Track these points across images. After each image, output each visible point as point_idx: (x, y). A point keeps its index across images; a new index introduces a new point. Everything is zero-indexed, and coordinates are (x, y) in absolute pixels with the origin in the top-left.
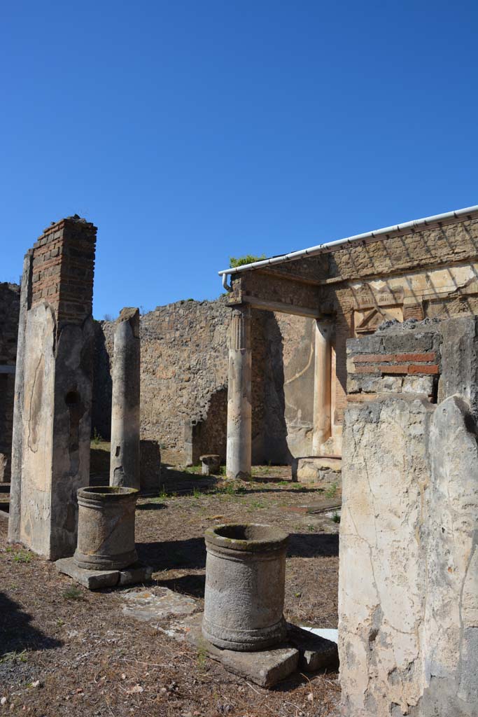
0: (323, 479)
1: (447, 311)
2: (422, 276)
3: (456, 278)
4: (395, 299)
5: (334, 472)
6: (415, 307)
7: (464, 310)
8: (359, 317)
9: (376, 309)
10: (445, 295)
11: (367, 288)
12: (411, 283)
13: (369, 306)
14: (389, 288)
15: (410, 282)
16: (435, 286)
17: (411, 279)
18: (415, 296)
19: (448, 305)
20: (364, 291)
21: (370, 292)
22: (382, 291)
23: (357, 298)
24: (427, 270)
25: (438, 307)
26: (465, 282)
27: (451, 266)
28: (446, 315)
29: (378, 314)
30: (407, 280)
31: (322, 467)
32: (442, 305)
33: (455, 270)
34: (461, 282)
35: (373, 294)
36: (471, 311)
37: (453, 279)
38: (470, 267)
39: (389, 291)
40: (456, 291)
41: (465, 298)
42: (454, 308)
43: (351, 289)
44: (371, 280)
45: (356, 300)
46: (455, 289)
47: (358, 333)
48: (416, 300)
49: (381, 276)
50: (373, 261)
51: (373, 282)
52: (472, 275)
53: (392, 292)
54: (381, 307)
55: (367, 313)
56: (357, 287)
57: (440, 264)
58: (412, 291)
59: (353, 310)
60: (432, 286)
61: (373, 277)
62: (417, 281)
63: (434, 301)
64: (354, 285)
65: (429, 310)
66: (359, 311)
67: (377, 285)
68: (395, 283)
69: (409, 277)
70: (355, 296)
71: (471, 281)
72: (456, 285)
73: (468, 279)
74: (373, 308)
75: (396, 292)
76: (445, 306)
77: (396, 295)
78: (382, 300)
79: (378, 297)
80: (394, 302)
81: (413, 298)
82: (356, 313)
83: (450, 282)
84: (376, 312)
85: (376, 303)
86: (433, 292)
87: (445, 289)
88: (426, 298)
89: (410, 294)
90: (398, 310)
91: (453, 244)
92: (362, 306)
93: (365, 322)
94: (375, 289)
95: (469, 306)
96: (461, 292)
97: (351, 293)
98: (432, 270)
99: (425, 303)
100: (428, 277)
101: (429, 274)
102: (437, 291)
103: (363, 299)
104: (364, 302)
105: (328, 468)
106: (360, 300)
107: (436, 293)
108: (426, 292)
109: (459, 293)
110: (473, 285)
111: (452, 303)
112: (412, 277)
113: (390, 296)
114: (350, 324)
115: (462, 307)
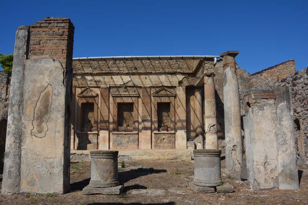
1: (119, 91)
2: (109, 77)
3: (123, 79)
4: (97, 84)
5: (78, 155)
6: (105, 88)
7: (125, 92)
8: (79, 91)
9: (87, 87)
10: (119, 85)
11: (84, 78)
12: (105, 79)
13: (85, 86)
14: (94, 80)
15: (104, 79)
16: (115, 81)
17: (104, 78)
18: (106, 84)
19: (119, 89)
20: (82, 79)
21: (85, 80)
22: (91, 81)
23: (79, 82)
24: (112, 75)
25: (115, 89)
26: (127, 82)
27: (122, 75)
28: (119, 93)
29: (88, 89)
30: (103, 78)
31: (72, 153)
32: (117, 89)
33: (123, 77)
34: (125, 81)
35: (86, 81)
36: (129, 92)
37: (122, 80)
38: (129, 76)
39: (94, 81)
40: (124, 84)
41: (126, 87)
42: (122, 90)
43: (76, 78)
44: (86, 75)
45: (78, 83)
46: (123, 83)
47: (78, 97)
48: (107, 86)
49: (91, 74)
50: (84, 68)
51: (87, 76)
52: (130, 79)
53: (95, 81)
54: (90, 87)
55: (83, 89)
56: (79, 77)
57: (117, 73)
58: (105, 82)
59: (76, 87)
60: (114, 82)
61: (87, 74)
62: (107, 78)
63: (113, 87)
64: (78, 76)
65: (111, 90)
66: (78, 87)
67: (89, 78)
68: (97, 78)
69: (104, 76)
70: (77, 81)
71: (129, 81)
72: (123, 82)
73: (128, 81)
74: (86, 87)
75: (97, 82)
76: (118, 90)
77: (97, 83)
78: (90, 84)
79: (89, 83)
80: (96, 86)
81: (105, 85)
82: (77, 88)
83: (121, 81)
84: (87, 89)
85: (88, 85)
86: (114, 84)
87: (119, 83)
88: (111, 86)
89: (104, 83)
90: (98, 89)
91: (119, 67)
92: (81, 86)
93: (82, 93)
94: (88, 79)
95: (128, 90)
96: (125, 85)
97: (75, 79)
98: (114, 75)
99: (110, 88)
100: (112, 78)
101: (112, 76)
102: (116, 83)
103: (81, 83)
104: (82, 84)
105: (75, 154)
106: (80, 83)
107: (115, 84)
108: (111, 83)
109: (124, 85)
110: (130, 83)
111: (121, 89)
112: (105, 77)
113: (95, 83)
114: (74, 93)
115: (125, 90)
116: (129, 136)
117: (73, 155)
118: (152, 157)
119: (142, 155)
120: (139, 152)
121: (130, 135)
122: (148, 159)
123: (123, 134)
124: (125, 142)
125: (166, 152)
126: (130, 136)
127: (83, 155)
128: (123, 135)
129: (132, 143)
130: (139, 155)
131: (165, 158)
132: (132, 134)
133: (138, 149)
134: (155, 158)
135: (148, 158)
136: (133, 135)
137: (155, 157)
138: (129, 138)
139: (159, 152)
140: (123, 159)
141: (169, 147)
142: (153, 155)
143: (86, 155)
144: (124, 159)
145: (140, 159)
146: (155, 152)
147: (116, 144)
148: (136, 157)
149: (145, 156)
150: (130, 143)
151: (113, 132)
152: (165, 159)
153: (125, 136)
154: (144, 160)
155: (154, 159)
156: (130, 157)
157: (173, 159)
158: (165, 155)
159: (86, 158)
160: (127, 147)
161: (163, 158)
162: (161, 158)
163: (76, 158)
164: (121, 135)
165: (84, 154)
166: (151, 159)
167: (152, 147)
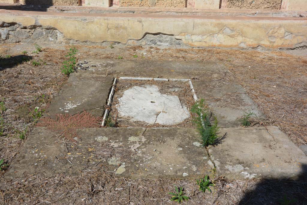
0: (7, 38)
5: (25, 28)
31: (4, 23)
105: (13, 24)
117: (6, 26)
118: (240, 39)
119: (212, 34)
120: (202, 24)
122: (225, 46)
125: (280, 26)
127: (38, 30)
130: (203, 34)
131: (275, 44)
133: (186, 7)
134: (245, 43)
135: (225, 44)
137: (248, 40)
139: (260, 27)
140: (155, 44)
141: (266, 6)
142: (242, 34)
143: (47, 29)
144: (158, 43)
145: (204, 44)
146: (248, 26)
148: (194, 37)
149: (220, 36)
152: (273, 47)
154: (214, 46)
155: (242, 45)
156: (178, 37)
157: (294, 47)
158: (276, 34)
159: (50, 39)
161: (267, 43)
162: (262, 43)
163: (20, 37)
165: (40, 26)
166: (235, 46)
167: (222, 5)
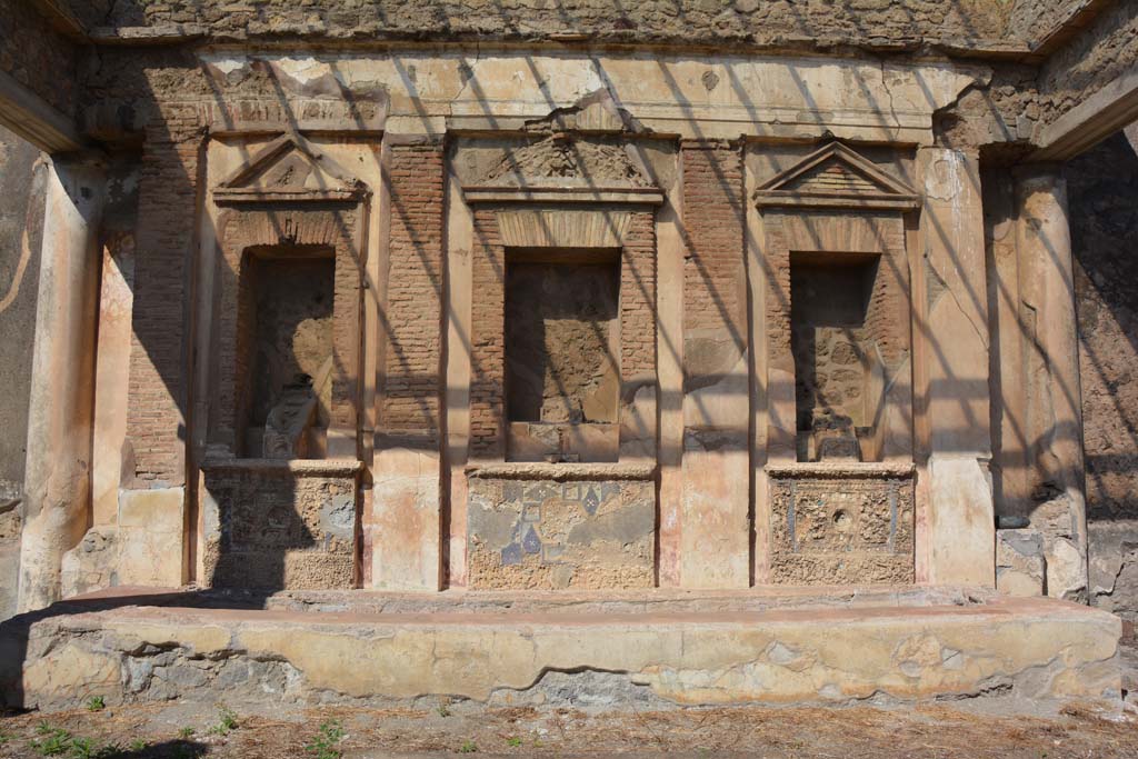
0: (145, 686)
1: (516, 168)
2: (448, 64)
3: (551, 84)
4: (357, 116)
5: (200, 657)
6: (420, 146)
7: (563, 171)
8: (226, 161)
9: (289, 136)
10: (517, 125)
11: (264, 73)
12: (413, 78)
13: (268, 126)
14: (340, 84)
15: (411, 75)
16: (489, 95)
17: (413, 68)
18: (423, 115)
19: (519, 155)
20: (251, 81)
21: (271, 88)
22: (315, 89)
23: (227, 99)
24: (466, 51)
25: (486, 155)
26: (575, 99)
27: (537, 52)
28: (514, 177)
29: (295, 152)
30: (400, 68)
31: (145, 644)
32: (501, 151)
33: (546, 64)
34: (565, 96)
35: (281, 94)
36: (587, 176)
37: (542, 85)
38: (589, 63)
39: (337, 90)
40: (549, 118)
41: (568, 140)
42: (536, 162)
43: (206, 71)
44: (280, 52)
45: (222, 105)
46: (546, 111)
47: (220, 204)
48: (428, 127)
49: (318, 45)
50: (267, 14)
51: (286, 59)
52: (595, 84)
53: (348, 95)
54: (306, 134)
55: (256, 149)
56: (228, 66)
57: (508, 38)
58: (415, 100)
59: (206, 135)
60: (480, 97)
61: (290, 43)
62: (432, 75)
63: (474, 138)
64: (221, 58)
65: (461, 160)
66: (225, 138)
67: (300, 69)
68: (361, 72)
69: (407, 62)
70: (217, 93)
71: (590, 99)
72: (550, 102)
73: (583, 92)
74: (278, 134)
75: (361, 97)
76: (509, 155)
77: (360, 106)
78: (312, 113)
79: (300, 104)
80: (352, 125)
81: (418, 121)
82: (214, 145)
83: (531, 90)
84: (289, 146)
85: (291, 119)
86: (481, 112)
87: (516, 109)
88: (458, 125)
89: (408, 107)
90: (363, 151)
91: (510, 12)
92: (241, 126)
93: (250, 173)
94: (292, 81)
95: (581, 161)
96: (561, 123)
97: (203, 81)
98: (480, 53)
99: (452, 141)
100: (467, 72)
101: (471, 62)
102: (495, 110)
103: (245, 106)
104: (248, 115)
105: (168, 647)
106: (235, 106)
107: (490, 117)
108: (460, 109)
109: (554, 125)
110: (594, 109)
111: (531, 150)
112: (415, 62)
113: (342, 107)
114: (193, 177)
115: (559, 162)
116: (591, 495)
117: (150, 654)
118: (820, 675)
119: (737, 664)
120: (708, 638)
121: (597, 486)
122: (781, 699)
123: (549, 477)
124: (557, 540)
125: (925, 634)
126: (599, 494)
127: (236, 661)
128: (549, 485)
129: (616, 543)
130: (711, 665)
131: (922, 685)
132: (616, 478)
133: (657, 586)
134: (836, 685)
135: (777, 690)
136: (622, 484)
137: (843, 675)
138: (591, 511)
139: (871, 638)
140: (573, 699)
141: (876, 575)
142: (825, 659)
143: (261, 660)
144: (583, 697)
145: (717, 696)
146: (838, 637)
147: (499, 551)
148: (685, 677)
149: (762, 668)
150: (594, 544)
151: (471, 464)
152: (916, 692)
153: (560, 491)
154: (747, 700)
155: (829, 693)
156: (638, 678)
157: (974, 690)
158: (918, 656)
159: (266, 688)
160: (578, 569)
161: (900, 684)
162: (885, 682)
163: (183, 684)
164: (535, 484)
165: (243, 652)
166: (809, 696)
167: (758, 576)
